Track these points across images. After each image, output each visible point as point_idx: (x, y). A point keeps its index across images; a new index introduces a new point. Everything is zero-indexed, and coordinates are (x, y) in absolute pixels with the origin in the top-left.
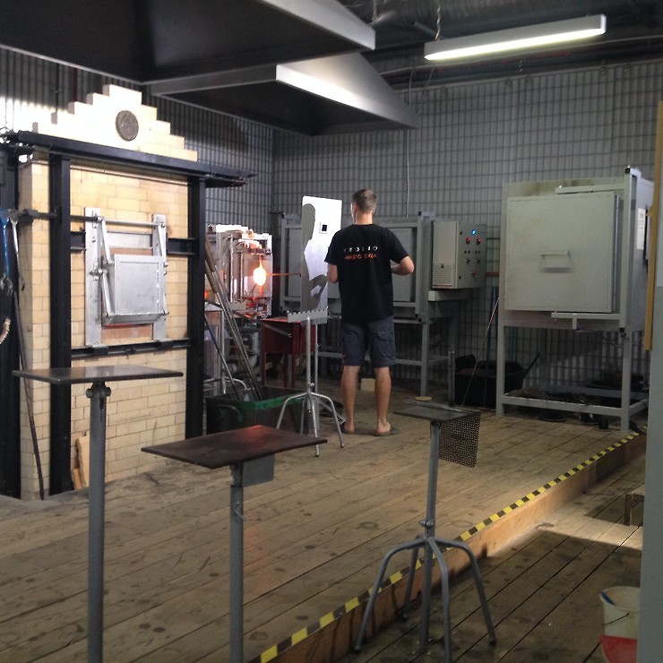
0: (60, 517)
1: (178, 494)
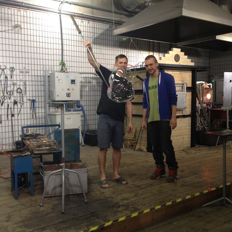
1: (193, 154)
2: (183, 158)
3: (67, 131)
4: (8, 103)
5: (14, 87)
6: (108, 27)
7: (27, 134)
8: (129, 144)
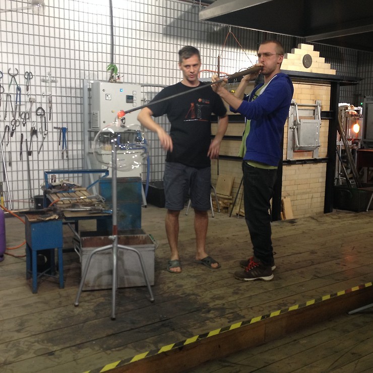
1: (329, 225)
2: (313, 230)
3: (121, 181)
4: (21, 132)
5: (31, 106)
6: (190, 7)
7: (54, 184)
8: (222, 205)
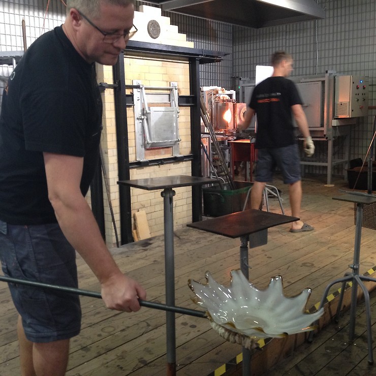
0: (129, 258)
1: (192, 245)
